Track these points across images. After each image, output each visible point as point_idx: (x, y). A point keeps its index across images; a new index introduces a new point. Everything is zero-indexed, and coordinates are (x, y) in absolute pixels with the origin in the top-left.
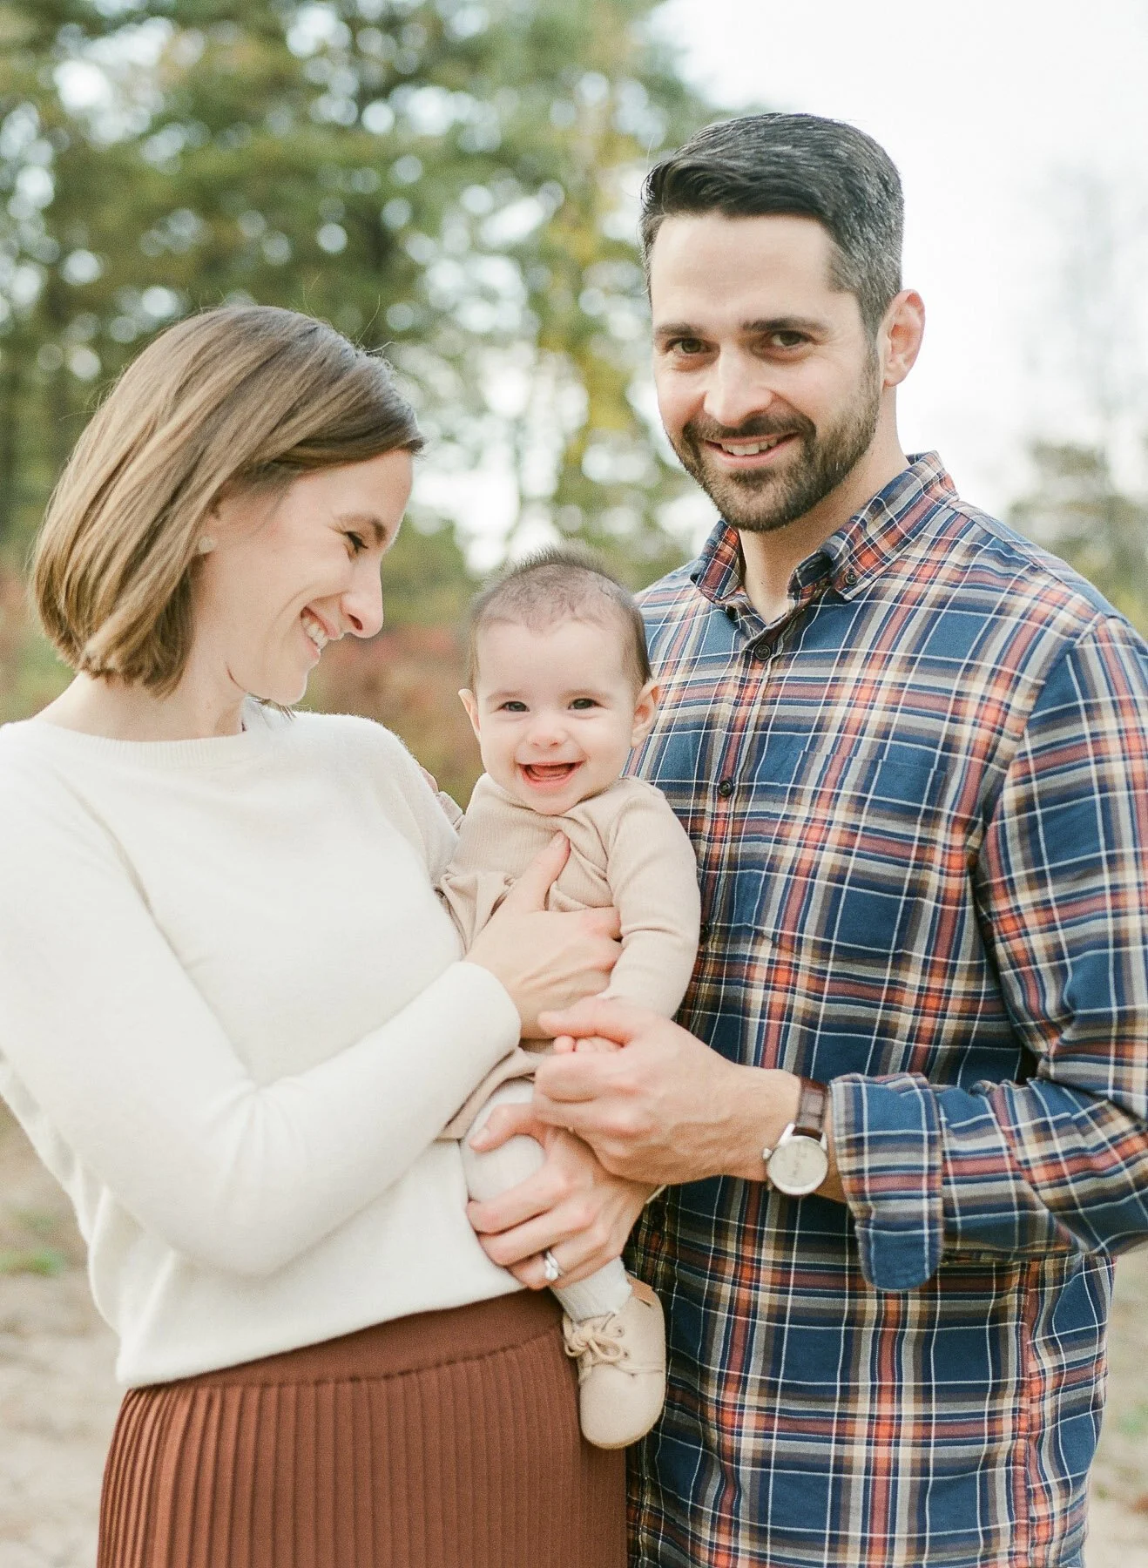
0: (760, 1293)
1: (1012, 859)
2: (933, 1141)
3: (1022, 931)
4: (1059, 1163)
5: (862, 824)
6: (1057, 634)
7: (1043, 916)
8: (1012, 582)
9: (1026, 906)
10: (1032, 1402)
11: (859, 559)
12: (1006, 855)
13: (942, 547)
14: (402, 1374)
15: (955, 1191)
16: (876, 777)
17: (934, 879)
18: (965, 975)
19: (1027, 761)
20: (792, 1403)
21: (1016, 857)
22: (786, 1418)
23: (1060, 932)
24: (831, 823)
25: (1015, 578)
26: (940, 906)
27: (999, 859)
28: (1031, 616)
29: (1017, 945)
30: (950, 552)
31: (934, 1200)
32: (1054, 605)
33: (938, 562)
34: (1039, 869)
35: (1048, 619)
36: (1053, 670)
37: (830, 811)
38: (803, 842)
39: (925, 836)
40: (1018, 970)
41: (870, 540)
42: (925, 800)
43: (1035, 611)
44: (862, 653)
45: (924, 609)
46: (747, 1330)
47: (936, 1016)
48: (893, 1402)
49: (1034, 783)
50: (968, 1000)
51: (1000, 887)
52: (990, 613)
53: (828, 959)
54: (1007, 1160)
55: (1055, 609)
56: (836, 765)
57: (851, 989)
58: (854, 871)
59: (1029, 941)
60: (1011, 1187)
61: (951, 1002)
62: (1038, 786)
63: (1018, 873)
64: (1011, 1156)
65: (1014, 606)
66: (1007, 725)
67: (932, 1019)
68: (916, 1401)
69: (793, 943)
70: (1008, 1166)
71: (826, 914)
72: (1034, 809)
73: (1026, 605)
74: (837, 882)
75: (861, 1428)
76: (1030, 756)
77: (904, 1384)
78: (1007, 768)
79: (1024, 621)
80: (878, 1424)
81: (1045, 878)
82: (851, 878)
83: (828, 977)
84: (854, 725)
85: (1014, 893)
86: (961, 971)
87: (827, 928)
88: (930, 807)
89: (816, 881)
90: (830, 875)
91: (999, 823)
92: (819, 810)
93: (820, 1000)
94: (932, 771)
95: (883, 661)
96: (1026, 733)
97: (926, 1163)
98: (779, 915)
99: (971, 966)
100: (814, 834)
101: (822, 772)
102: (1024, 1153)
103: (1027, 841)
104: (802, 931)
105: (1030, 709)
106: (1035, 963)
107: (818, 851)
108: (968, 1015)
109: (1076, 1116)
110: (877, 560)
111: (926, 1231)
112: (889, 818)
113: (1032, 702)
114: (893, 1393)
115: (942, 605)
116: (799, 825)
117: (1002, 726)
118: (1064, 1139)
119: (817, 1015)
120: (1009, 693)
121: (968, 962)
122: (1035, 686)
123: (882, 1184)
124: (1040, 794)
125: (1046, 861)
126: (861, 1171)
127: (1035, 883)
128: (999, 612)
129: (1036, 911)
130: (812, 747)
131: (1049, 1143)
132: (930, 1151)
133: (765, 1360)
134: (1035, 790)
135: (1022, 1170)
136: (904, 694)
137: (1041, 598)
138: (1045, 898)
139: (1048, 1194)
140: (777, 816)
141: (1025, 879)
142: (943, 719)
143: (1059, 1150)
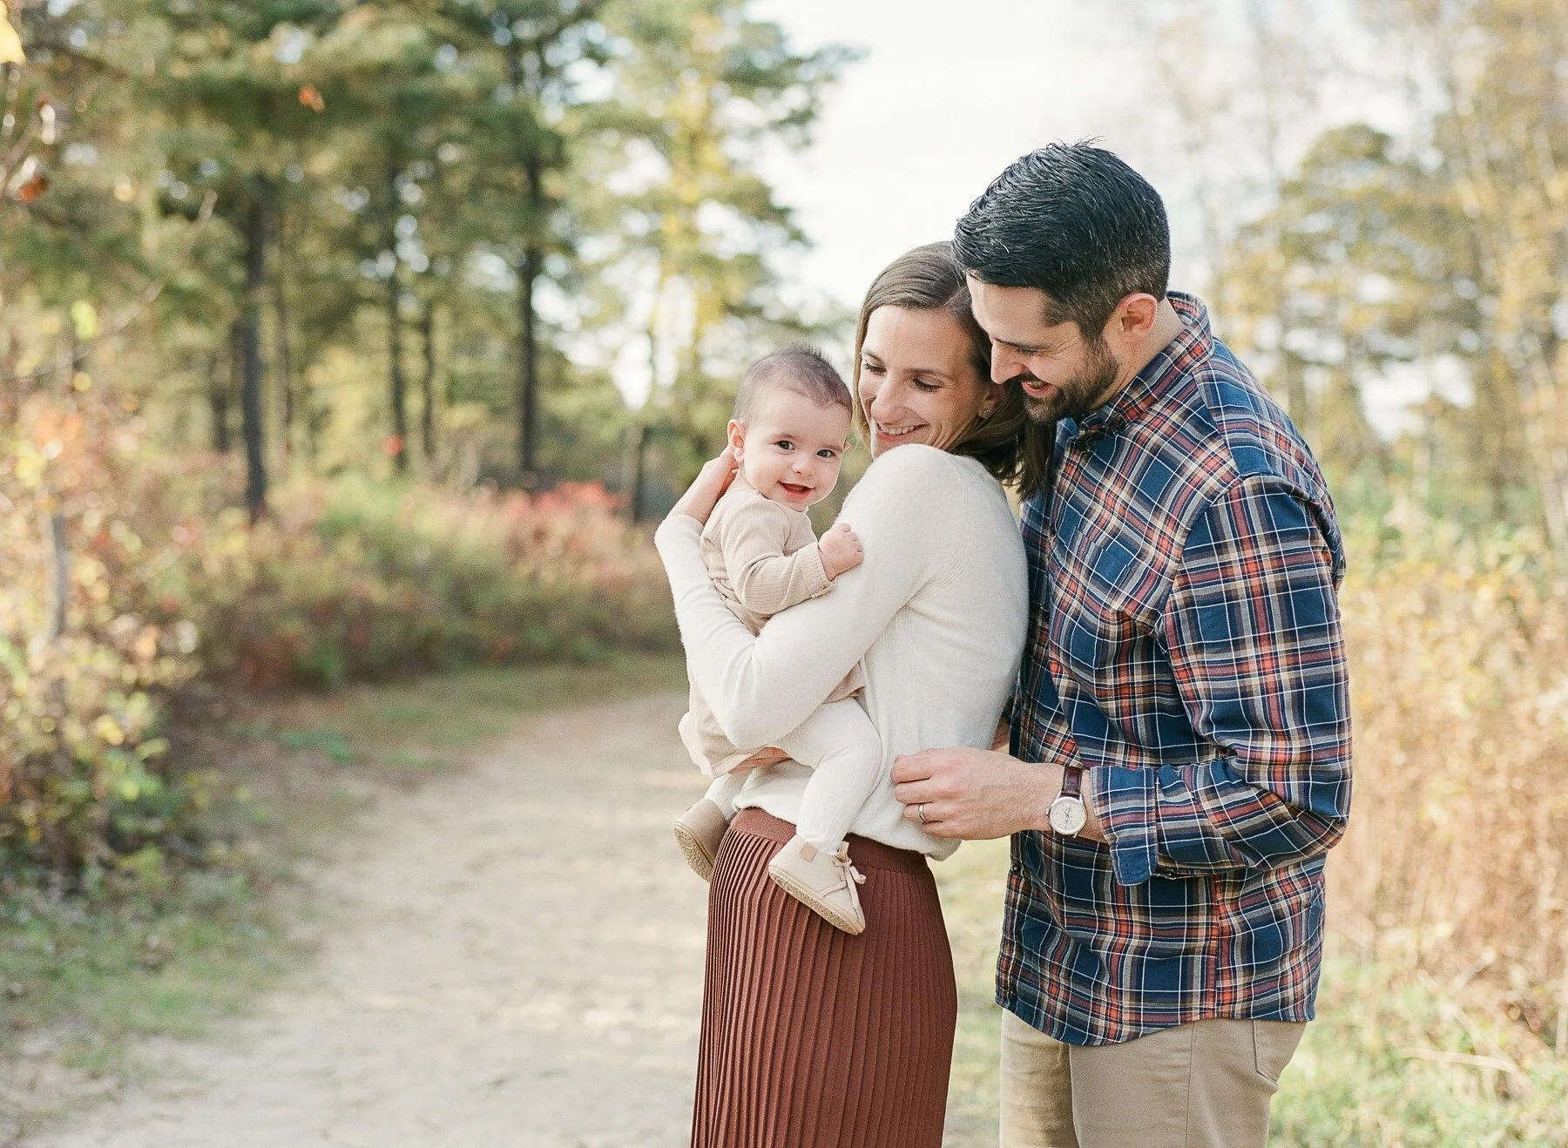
1: (1184, 635)
2: (1149, 792)
3: (1191, 679)
6: (1202, 495)
8: (1196, 447)
9: (1193, 664)
10: (1221, 918)
11: (1127, 412)
12: (1180, 633)
13: (1173, 406)
15: (1165, 825)
16: (1099, 559)
19: (1186, 575)
21: (1187, 634)
24: (1078, 581)
25: (1198, 444)
27: (1176, 635)
28: (1192, 479)
29: (1188, 687)
30: (1175, 412)
31: (1151, 829)
32: (1208, 472)
33: (1166, 417)
34: (1200, 642)
35: (1200, 483)
37: (1078, 573)
38: (1067, 588)
39: (1108, 603)
40: (1188, 701)
41: (1133, 402)
42: (1115, 582)
43: (1196, 475)
44: (1115, 473)
45: (1146, 452)
48: (1126, 913)
49: (1193, 591)
51: (1177, 651)
52: (1175, 469)
54: (1195, 806)
55: (1208, 475)
56: (1085, 545)
58: (1082, 615)
59: (1195, 685)
60: (1197, 823)
62: (1195, 592)
63: (1188, 643)
65: (1187, 469)
66: (1171, 553)
70: (1196, 810)
72: (1194, 605)
73: (1193, 470)
74: (1074, 619)
76: (1188, 573)
78: (1174, 579)
79: (1187, 483)
81: (1204, 649)
82: (1080, 619)
84: (1102, 521)
85: (1185, 656)
88: (1117, 587)
89: (1067, 615)
90: (1073, 613)
91: (1174, 613)
92: (1075, 571)
95: (1123, 483)
96: (1183, 559)
97: (1145, 807)
100: (1072, 585)
101: (1079, 547)
103: (1192, 625)
105: (1185, 545)
106: (1199, 699)
110: (1138, 414)
111: (1147, 847)
113: (1186, 541)
115: (1155, 453)
116: (1068, 577)
117: (1169, 554)
120: (1174, 532)
122: (1186, 530)
123: (1120, 820)
124: (1196, 597)
125: (1203, 638)
126: (1107, 814)
127: (1198, 651)
128: (1178, 472)
129: (1200, 667)
130: (1080, 527)
131: (1215, 800)
132: (1148, 798)
137: (1204, 464)
138: (1203, 659)
140: (1061, 565)
141: (1192, 648)
142: (1141, 537)
143: (1222, 804)
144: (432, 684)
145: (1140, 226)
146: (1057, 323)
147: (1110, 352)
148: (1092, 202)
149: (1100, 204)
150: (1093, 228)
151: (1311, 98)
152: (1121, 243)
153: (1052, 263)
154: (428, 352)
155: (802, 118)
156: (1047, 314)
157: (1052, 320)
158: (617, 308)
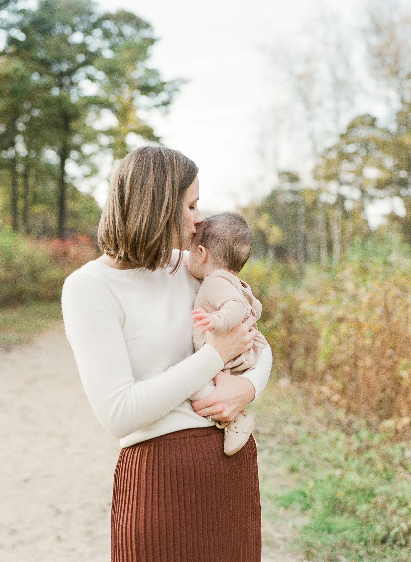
144: (20, 309)
151: (352, 103)
154: (26, 185)
155: (166, 104)
158: (95, 171)
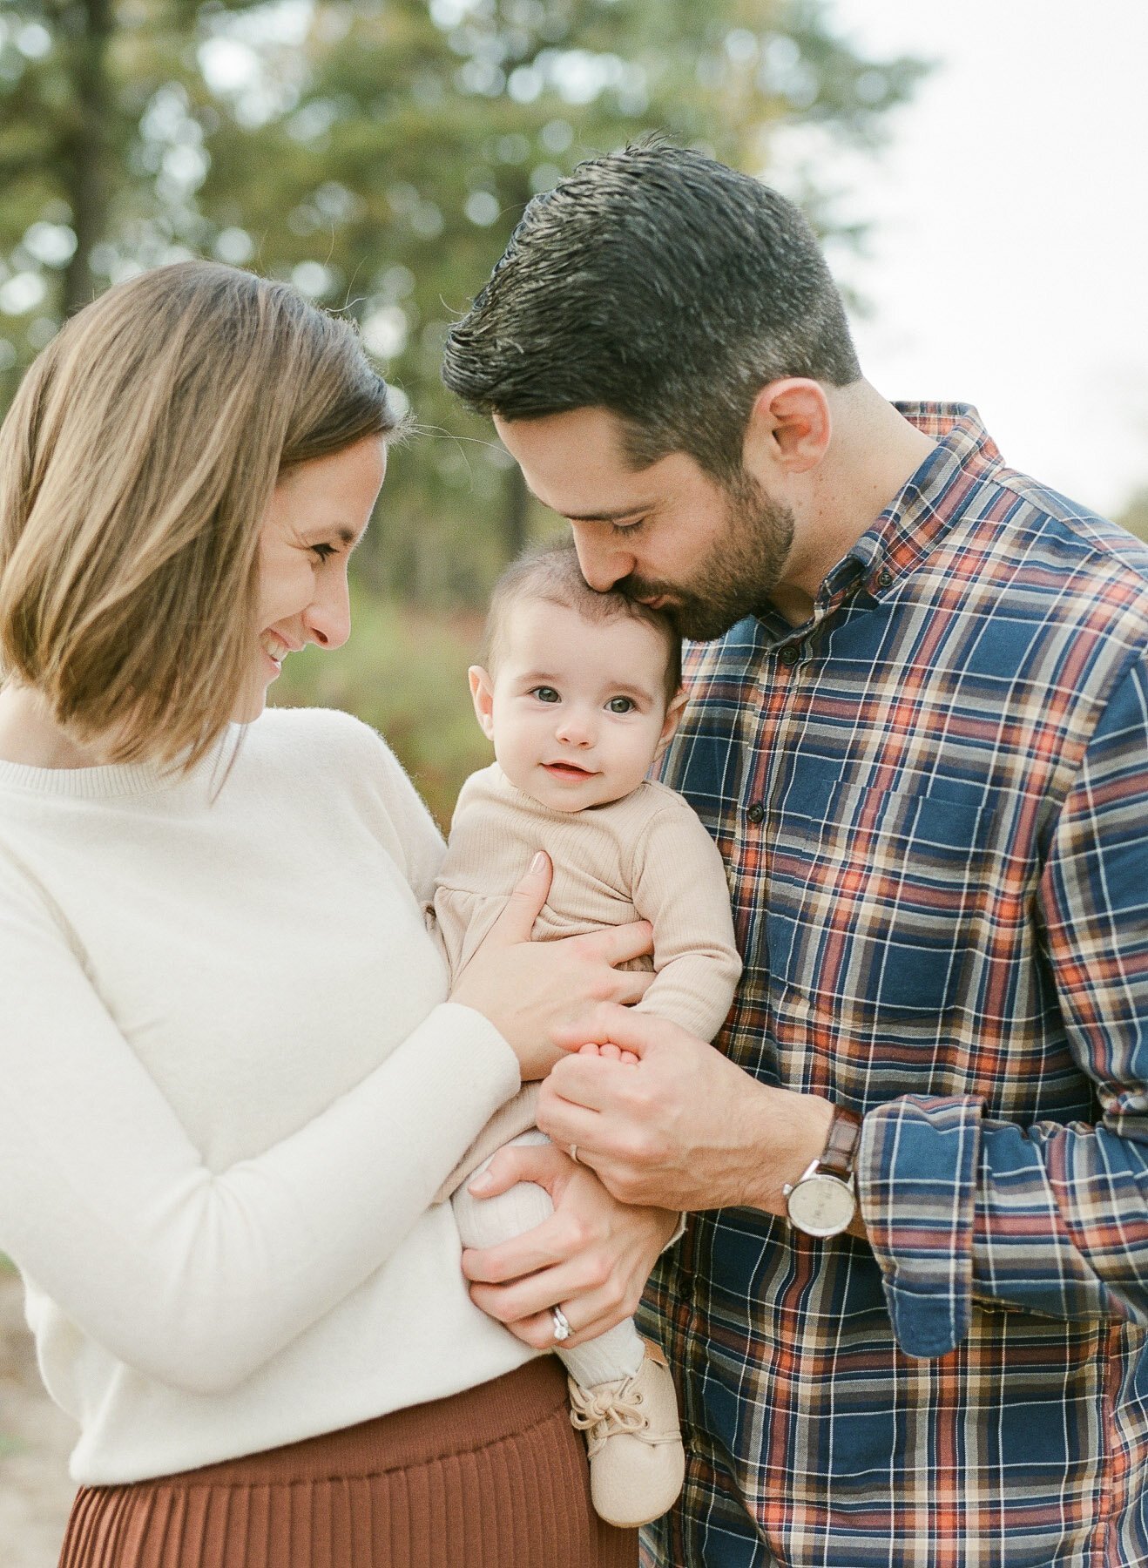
0: (800, 1384)
1: (1070, 903)
2: (963, 1192)
3: (1085, 983)
4: (1115, 1228)
5: (904, 871)
6: (1120, 643)
7: (1107, 969)
8: (1070, 579)
9: (1089, 956)
10: (1115, 1481)
11: (894, 556)
12: (1064, 899)
13: (986, 533)
14: (388, 1471)
15: (991, 1252)
16: (917, 816)
17: (985, 928)
18: (1022, 1034)
19: (1085, 793)
20: (843, 1497)
21: (1075, 901)
22: (839, 1513)
23: (1127, 987)
24: (870, 869)
25: (1073, 574)
26: (990, 958)
27: (1055, 903)
28: (1089, 621)
29: (1081, 998)
30: (996, 540)
31: (961, 1261)
32: (1118, 606)
33: (982, 552)
34: (1102, 915)
35: (1109, 623)
36: (1115, 689)
37: (869, 855)
38: (840, 889)
39: (975, 882)
40: (1084, 1026)
41: (904, 534)
42: (973, 843)
43: (1094, 614)
44: (899, 668)
45: (966, 614)
46: (787, 1422)
47: (993, 1079)
48: (954, 1488)
49: (1094, 819)
50: (1027, 1061)
51: (1059, 934)
52: (1042, 620)
53: (872, 1022)
54: (1053, 1220)
55: (1119, 610)
56: (873, 802)
57: (899, 1053)
58: (897, 924)
59: (1094, 995)
60: (1057, 1251)
61: (1008, 1064)
62: (1098, 821)
63: (1079, 919)
64: (1058, 1217)
65: (1070, 610)
66: (1063, 751)
67: (989, 1082)
68: (980, 1487)
69: (831, 1004)
70: (1054, 1228)
71: (868, 973)
72: (1094, 848)
73: (1085, 608)
74: (878, 938)
75: (921, 1519)
76: (1088, 788)
77: (967, 1467)
78: (1064, 801)
79: (1081, 628)
80: (939, 1513)
81: (1109, 925)
82: (893, 933)
83: (873, 1041)
84: (893, 753)
85: (1075, 941)
86: (1016, 1030)
87: (869, 989)
88: (980, 850)
89: (855, 936)
90: (870, 928)
91: (1053, 863)
92: (856, 853)
93: (865, 1066)
94: (980, 808)
95: (922, 677)
96: (1085, 761)
97: (955, 1219)
98: (815, 973)
99: (1027, 1023)
100: (852, 881)
101: (857, 809)
102: (1077, 1213)
103: (1088, 883)
104: (841, 992)
105: (1090, 734)
106: (1101, 1021)
107: (856, 902)
108: (1028, 1076)
109: (1139, 1176)
110: (913, 556)
111: (952, 1296)
112: (933, 865)
113: (1092, 726)
114: (954, 1479)
115: (987, 611)
116: (835, 869)
117: (1058, 753)
118: (1123, 1202)
119: (863, 1083)
120: (1065, 716)
121: (1024, 1020)
122: (1095, 708)
124: (1100, 830)
125: (1109, 906)
126: (884, 1223)
127: (1098, 931)
128: (1052, 618)
129: (1100, 963)
130: (846, 778)
131: (1106, 1204)
132: (960, 1205)
133: (810, 1454)
134: (1095, 827)
135: (1072, 1232)
136: (948, 719)
137: (1102, 597)
138: (1109, 948)
139: (1102, 1262)
140: (811, 856)
141: (1086, 926)
142: (991, 748)
143: (1116, 1213)
145: (751, 255)
146: (651, 462)
147: (766, 493)
148: (651, 233)
149: (665, 233)
150: (660, 276)
152: (721, 292)
153: (606, 354)
156: (630, 449)
157: (640, 458)
